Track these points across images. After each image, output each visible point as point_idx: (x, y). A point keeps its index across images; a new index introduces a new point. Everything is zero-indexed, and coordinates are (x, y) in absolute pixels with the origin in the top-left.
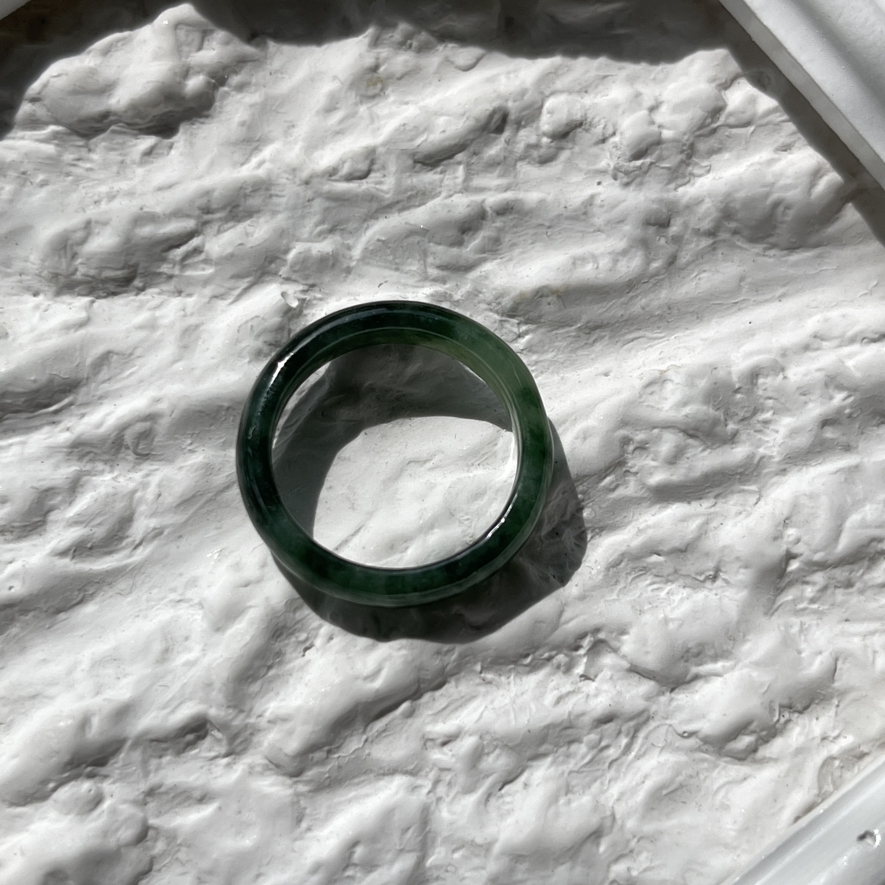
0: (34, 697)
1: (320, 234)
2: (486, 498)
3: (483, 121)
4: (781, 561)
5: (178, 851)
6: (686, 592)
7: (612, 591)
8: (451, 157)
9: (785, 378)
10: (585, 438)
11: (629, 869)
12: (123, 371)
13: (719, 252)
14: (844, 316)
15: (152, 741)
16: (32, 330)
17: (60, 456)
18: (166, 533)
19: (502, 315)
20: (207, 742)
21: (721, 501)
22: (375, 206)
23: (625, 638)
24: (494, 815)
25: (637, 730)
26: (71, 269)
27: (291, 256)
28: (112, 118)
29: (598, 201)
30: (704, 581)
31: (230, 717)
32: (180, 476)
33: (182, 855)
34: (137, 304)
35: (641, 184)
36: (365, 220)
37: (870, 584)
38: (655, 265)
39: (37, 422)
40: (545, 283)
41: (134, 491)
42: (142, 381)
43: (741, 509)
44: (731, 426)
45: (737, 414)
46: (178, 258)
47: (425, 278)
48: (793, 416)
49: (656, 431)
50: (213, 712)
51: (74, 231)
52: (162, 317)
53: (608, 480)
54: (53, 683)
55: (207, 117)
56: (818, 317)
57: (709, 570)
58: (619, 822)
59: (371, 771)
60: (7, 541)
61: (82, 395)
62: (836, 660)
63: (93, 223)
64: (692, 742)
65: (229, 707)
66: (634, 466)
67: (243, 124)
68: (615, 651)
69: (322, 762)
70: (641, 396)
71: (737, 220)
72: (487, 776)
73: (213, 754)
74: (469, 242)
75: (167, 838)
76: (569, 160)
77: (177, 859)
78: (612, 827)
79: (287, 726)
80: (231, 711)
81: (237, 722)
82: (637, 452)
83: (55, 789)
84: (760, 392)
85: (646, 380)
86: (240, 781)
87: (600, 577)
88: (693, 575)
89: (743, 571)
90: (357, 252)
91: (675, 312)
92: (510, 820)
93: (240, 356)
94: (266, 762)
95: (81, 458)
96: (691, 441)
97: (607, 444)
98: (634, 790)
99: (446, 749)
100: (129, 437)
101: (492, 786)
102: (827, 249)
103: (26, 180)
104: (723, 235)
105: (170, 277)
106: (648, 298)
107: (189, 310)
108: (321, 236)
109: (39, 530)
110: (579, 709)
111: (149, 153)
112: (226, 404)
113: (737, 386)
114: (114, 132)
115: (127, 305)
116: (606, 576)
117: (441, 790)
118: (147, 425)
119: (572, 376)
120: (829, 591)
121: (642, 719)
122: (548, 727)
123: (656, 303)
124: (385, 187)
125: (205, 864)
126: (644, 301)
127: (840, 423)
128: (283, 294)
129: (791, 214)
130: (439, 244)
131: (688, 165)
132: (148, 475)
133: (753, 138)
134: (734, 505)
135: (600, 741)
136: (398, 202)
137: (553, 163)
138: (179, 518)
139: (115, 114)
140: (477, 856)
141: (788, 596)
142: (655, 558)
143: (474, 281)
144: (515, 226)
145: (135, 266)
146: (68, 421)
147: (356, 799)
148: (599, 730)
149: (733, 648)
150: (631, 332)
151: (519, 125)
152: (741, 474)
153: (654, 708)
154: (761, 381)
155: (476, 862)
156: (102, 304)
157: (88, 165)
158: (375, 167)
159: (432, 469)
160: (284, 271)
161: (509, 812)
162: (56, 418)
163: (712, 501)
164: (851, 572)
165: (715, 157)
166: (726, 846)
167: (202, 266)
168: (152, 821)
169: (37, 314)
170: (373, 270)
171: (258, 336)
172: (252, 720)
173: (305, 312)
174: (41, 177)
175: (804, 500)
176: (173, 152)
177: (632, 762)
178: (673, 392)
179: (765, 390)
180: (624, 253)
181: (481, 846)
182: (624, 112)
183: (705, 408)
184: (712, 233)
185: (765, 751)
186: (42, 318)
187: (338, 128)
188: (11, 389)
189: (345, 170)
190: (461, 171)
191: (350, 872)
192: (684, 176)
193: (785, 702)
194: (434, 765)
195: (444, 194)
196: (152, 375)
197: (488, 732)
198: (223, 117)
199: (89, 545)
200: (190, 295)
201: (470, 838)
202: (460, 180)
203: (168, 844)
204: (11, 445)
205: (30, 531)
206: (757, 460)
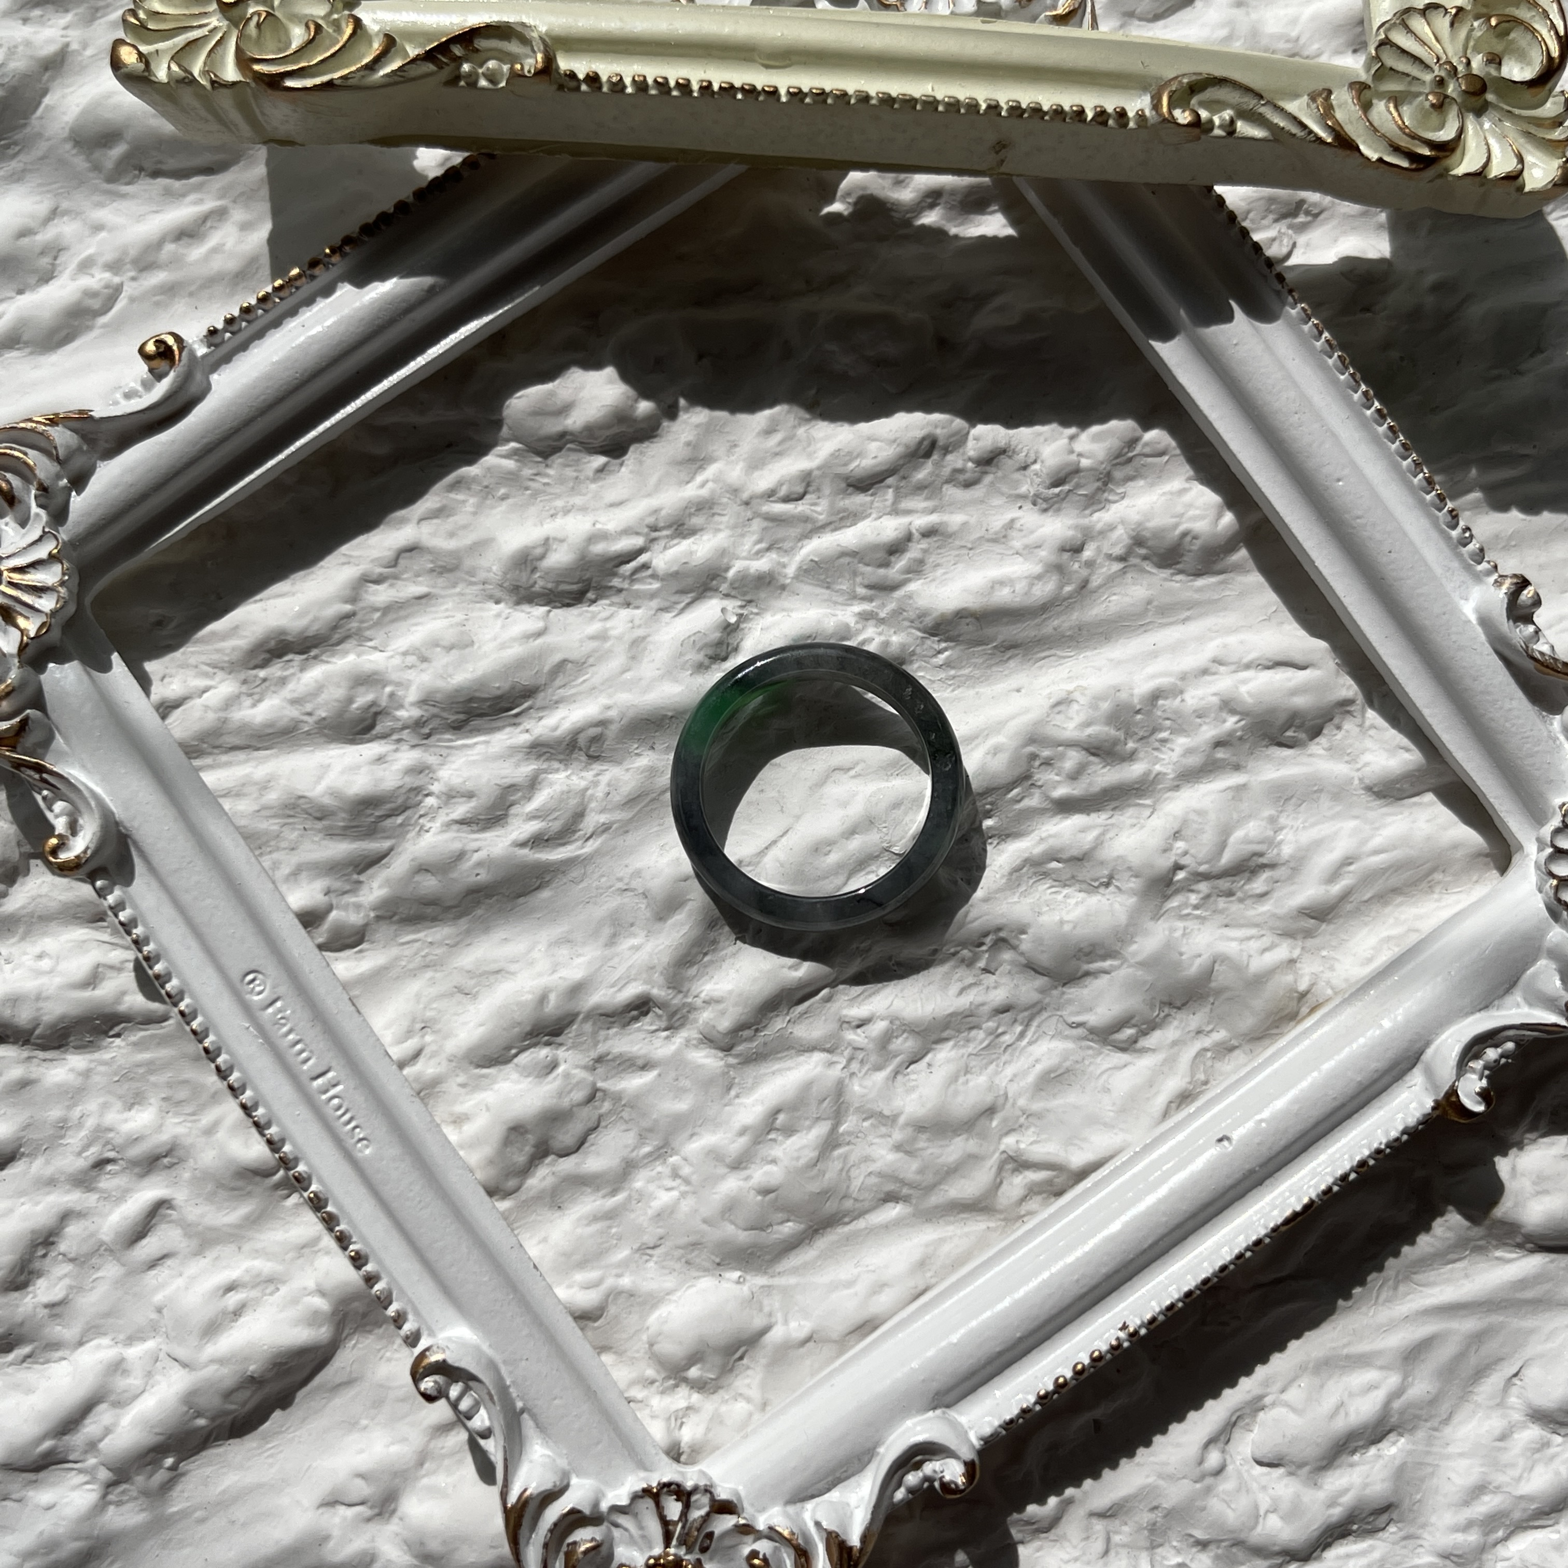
0: (498, 972)
1: (757, 553)
2: (903, 807)
3: (913, 449)
4: (1169, 872)
5: (623, 1110)
6: (1082, 895)
7: (1014, 893)
8: (882, 481)
9: (1183, 701)
10: (995, 754)
11: (1017, 1142)
12: (576, 678)
13: (1129, 575)
14: (1242, 642)
15: (602, 1015)
16: (495, 639)
17: (520, 756)
18: (615, 826)
19: (925, 632)
20: (648, 1019)
21: (1117, 812)
22: (809, 526)
23: (1023, 936)
24: (900, 1090)
25: (1031, 1019)
26: (531, 582)
27: (731, 574)
28: (568, 437)
29: (1017, 525)
30: (1097, 887)
31: (670, 997)
32: (627, 777)
33: (625, 1115)
34: (589, 615)
35: (1059, 510)
36: (800, 540)
37: (1250, 893)
38: (1068, 589)
39: (499, 724)
40: (965, 605)
41: (587, 789)
42: (594, 688)
43: (1134, 821)
44: (1131, 745)
45: (1136, 734)
46: (628, 573)
47: (854, 597)
48: (1188, 736)
49: (1060, 748)
50: (655, 992)
51: (534, 548)
52: (612, 628)
53: (1015, 791)
54: (514, 961)
55: (655, 437)
56: (1218, 642)
57: (1103, 877)
58: (1011, 1101)
59: (793, 1048)
60: (473, 832)
61: (539, 700)
62: (1215, 962)
63: (551, 541)
64: (1080, 1031)
65: (669, 988)
66: (1040, 779)
67: (688, 444)
68: (1014, 948)
69: (750, 1039)
70: (1048, 716)
71: (1148, 548)
72: (895, 1056)
73: (654, 1028)
74: (896, 563)
75: (613, 1099)
76: (992, 484)
77: (621, 1117)
78: (1004, 1104)
79: (721, 1007)
80: (670, 991)
81: (675, 1001)
82: (1043, 767)
83: (516, 1055)
84: (1159, 713)
85: (1053, 701)
86: (678, 1052)
87: (1004, 881)
88: (1089, 881)
89: (1133, 879)
90: (791, 571)
91: (1084, 632)
92: (914, 1096)
93: (683, 668)
94: (701, 1036)
95: (539, 756)
96: (1092, 758)
97: (1014, 761)
98: (1025, 1073)
99: (859, 1031)
100: (582, 740)
101: (900, 1065)
102: (1231, 575)
103: (488, 493)
104: (1134, 560)
105: (620, 591)
106: (1061, 619)
107: (637, 622)
108: (759, 554)
110: (980, 999)
111: (601, 470)
112: (670, 714)
113: (1138, 707)
114: (570, 450)
115: (580, 615)
116: (1009, 880)
117: (855, 1066)
118: (598, 730)
119: (986, 690)
120: (1212, 899)
121: (1035, 1010)
122: (952, 1015)
123: (1066, 625)
124: (819, 509)
125: (646, 1123)
126: (1056, 623)
127: (1231, 745)
128: (723, 610)
129: (1198, 543)
130: (868, 565)
131: (1104, 491)
132: (598, 775)
133: (1168, 467)
134: (1130, 817)
135: (997, 1028)
136: (831, 523)
137: (977, 487)
138: (626, 815)
139: (572, 434)
140: (884, 1125)
141: (1174, 903)
142: (1054, 865)
143: (899, 600)
144: (938, 548)
145: (589, 580)
146: (527, 724)
147: (779, 1070)
148: (996, 1018)
150: (1043, 651)
151: (946, 450)
152: (1137, 789)
153: (1047, 1000)
154: (1161, 702)
155: (883, 1130)
156: (559, 614)
157: (546, 480)
158: (811, 489)
159: (854, 777)
160: (724, 588)
161: (913, 1089)
162: (517, 720)
164: (1233, 882)
165: (1131, 484)
166: (1105, 1125)
167: (650, 580)
168: (600, 1084)
169: (499, 622)
170: (806, 588)
171: (700, 649)
172: (689, 1000)
173: (742, 626)
174: (502, 491)
175: (1193, 816)
176: (623, 469)
177: (1025, 1047)
178: (1078, 712)
179: (1164, 711)
180: (1039, 577)
181: (888, 1117)
182: (1046, 440)
183: (1106, 729)
184: (1122, 559)
185: (1144, 1042)
186: (503, 627)
187: (778, 449)
188: (477, 694)
189: (783, 491)
190: (890, 493)
191: (772, 1136)
192: (1100, 502)
193: (1166, 999)
194: (849, 1044)
195: (874, 516)
196: (602, 684)
197: (897, 1018)
198: (671, 437)
199: (545, 838)
200: (637, 607)
201: (879, 1110)
202: (889, 503)
203: (614, 1105)
204: (476, 744)
206: (1152, 776)
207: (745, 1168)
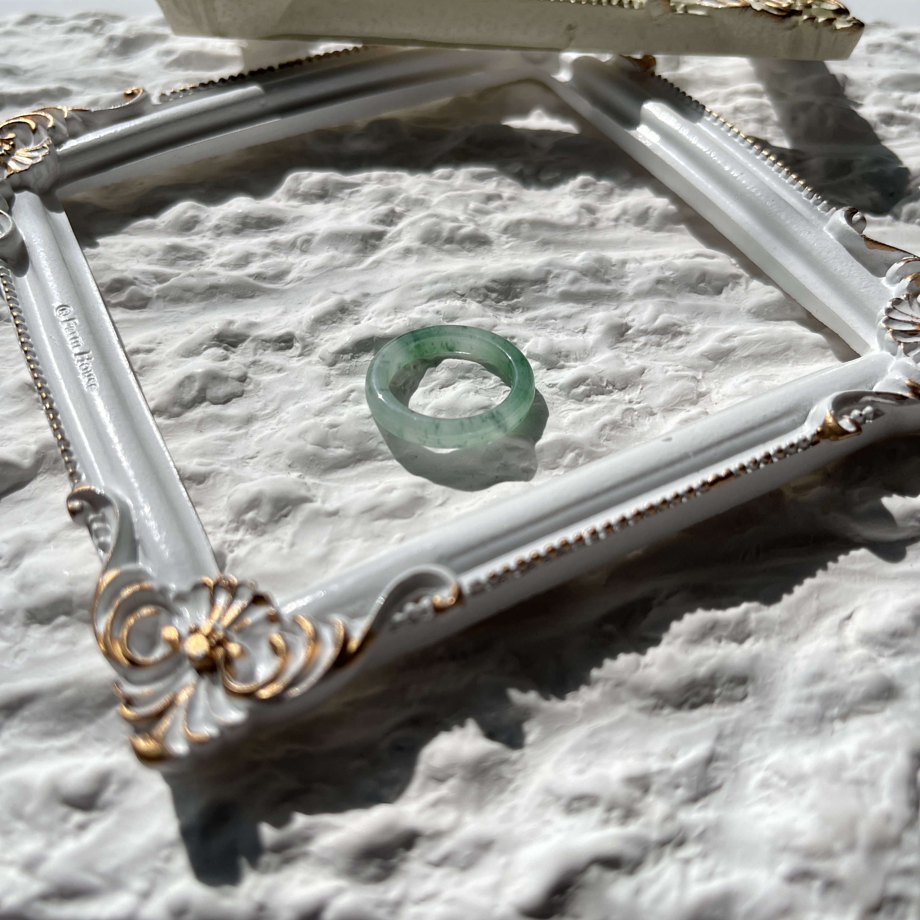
4: (623, 326)
5: (258, 391)
9: (641, 265)
15: (263, 340)
18: (304, 280)
30: (578, 332)
31: (307, 337)
33: (260, 394)
37: (671, 346)
38: (583, 223)
45: (611, 275)
49: (566, 270)
50: (297, 333)
53: (535, 287)
57: (581, 327)
60: (226, 270)
61: (283, 227)
65: (306, 332)
66: (551, 284)
69: (348, 361)
71: (627, 215)
72: (435, 381)
73: (292, 355)
74: (491, 204)
75: (255, 384)
77: (257, 395)
80: (307, 334)
81: (310, 340)
82: (554, 279)
83: (206, 349)
84: (626, 269)
86: (302, 366)
88: (572, 330)
89: (600, 326)
90: (435, 203)
94: (319, 359)
95: (274, 248)
96: (583, 277)
100: (299, 242)
101: (436, 385)
106: (577, 236)
109: (243, 268)
113: (614, 263)
118: (310, 237)
120: (648, 346)
123: (581, 238)
125: (271, 397)
126: (574, 236)
127: (667, 284)
129: (656, 213)
130: (475, 201)
132: (304, 258)
138: (313, 275)
141: (624, 345)
142: (553, 321)
143: (490, 218)
149: (587, 357)
152: (609, 296)
154: (627, 266)
158: (453, 177)
160: (396, 202)
162: (268, 233)
163: (590, 306)
164: (661, 339)
167: (358, 196)
168: (250, 375)
172: (317, 340)
179: (629, 269)
180: (568, 215)
181: (421, 405)
183: (593, 263)
185: (594, 398)
188: (251, 215)
191: (345, 404)
193: (610, 380)
199: (264, 276)
203: (255, 387)
205: (238, 268)
206: (618, 293)
207: (322, 416)
